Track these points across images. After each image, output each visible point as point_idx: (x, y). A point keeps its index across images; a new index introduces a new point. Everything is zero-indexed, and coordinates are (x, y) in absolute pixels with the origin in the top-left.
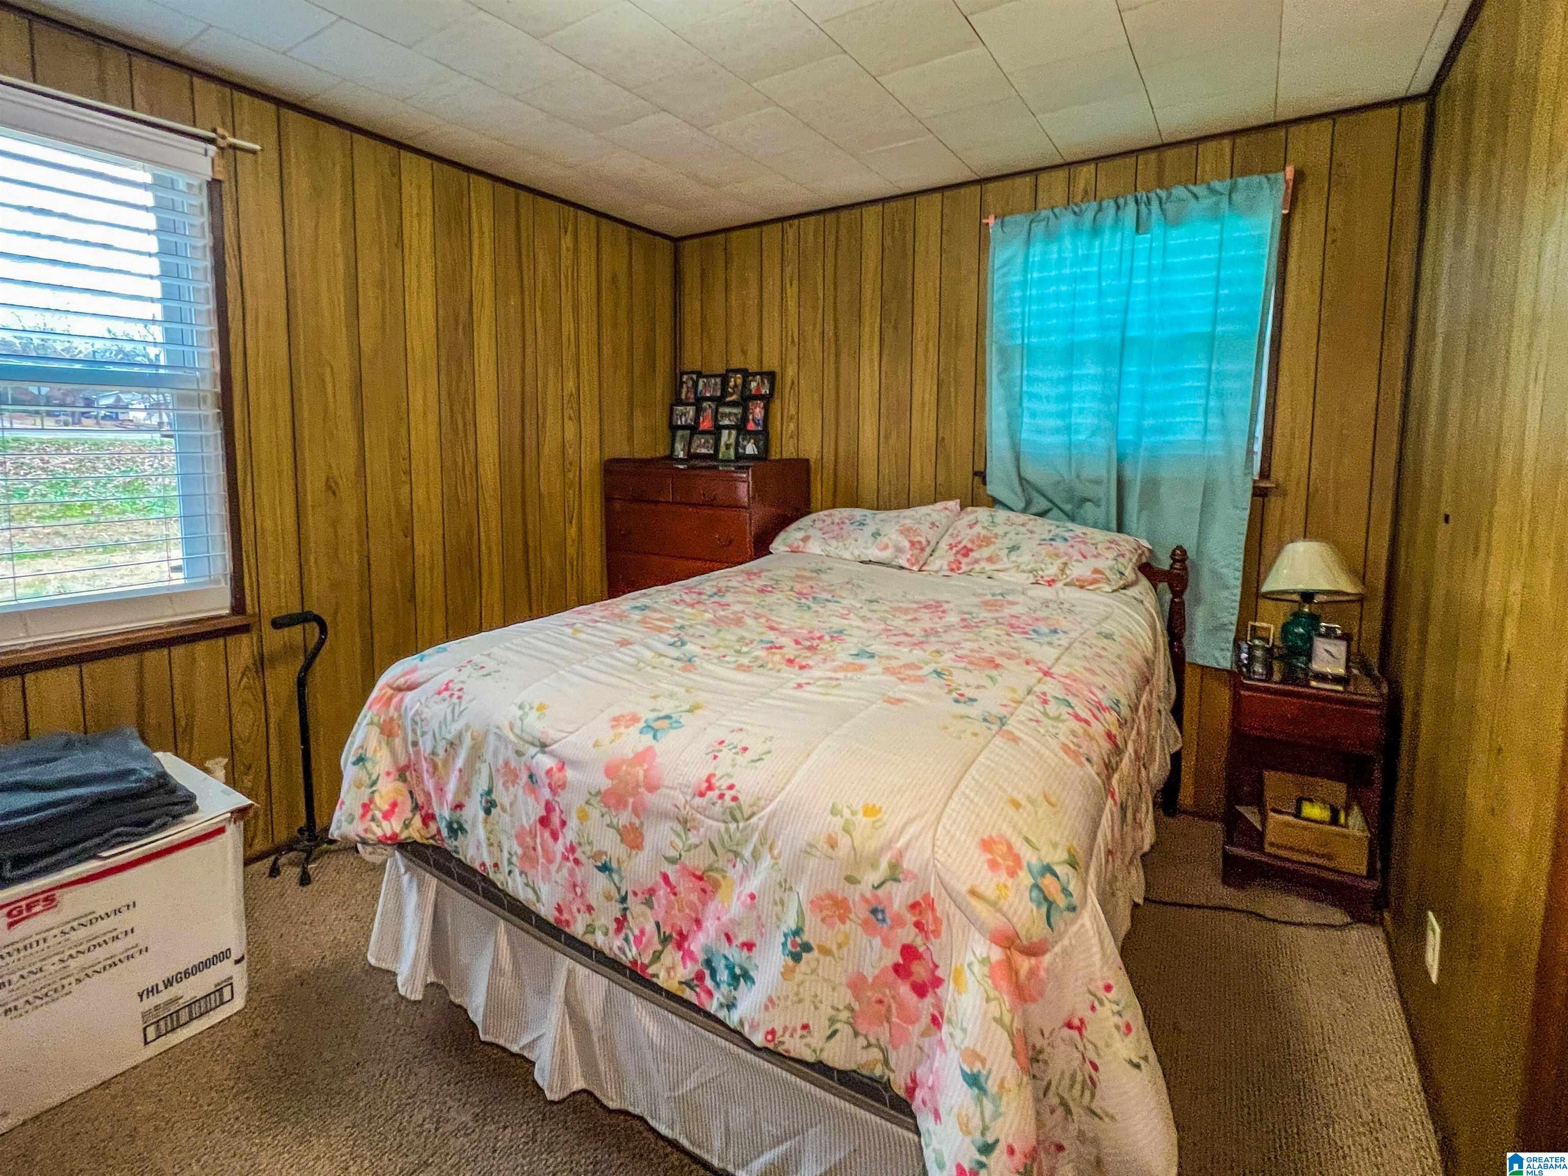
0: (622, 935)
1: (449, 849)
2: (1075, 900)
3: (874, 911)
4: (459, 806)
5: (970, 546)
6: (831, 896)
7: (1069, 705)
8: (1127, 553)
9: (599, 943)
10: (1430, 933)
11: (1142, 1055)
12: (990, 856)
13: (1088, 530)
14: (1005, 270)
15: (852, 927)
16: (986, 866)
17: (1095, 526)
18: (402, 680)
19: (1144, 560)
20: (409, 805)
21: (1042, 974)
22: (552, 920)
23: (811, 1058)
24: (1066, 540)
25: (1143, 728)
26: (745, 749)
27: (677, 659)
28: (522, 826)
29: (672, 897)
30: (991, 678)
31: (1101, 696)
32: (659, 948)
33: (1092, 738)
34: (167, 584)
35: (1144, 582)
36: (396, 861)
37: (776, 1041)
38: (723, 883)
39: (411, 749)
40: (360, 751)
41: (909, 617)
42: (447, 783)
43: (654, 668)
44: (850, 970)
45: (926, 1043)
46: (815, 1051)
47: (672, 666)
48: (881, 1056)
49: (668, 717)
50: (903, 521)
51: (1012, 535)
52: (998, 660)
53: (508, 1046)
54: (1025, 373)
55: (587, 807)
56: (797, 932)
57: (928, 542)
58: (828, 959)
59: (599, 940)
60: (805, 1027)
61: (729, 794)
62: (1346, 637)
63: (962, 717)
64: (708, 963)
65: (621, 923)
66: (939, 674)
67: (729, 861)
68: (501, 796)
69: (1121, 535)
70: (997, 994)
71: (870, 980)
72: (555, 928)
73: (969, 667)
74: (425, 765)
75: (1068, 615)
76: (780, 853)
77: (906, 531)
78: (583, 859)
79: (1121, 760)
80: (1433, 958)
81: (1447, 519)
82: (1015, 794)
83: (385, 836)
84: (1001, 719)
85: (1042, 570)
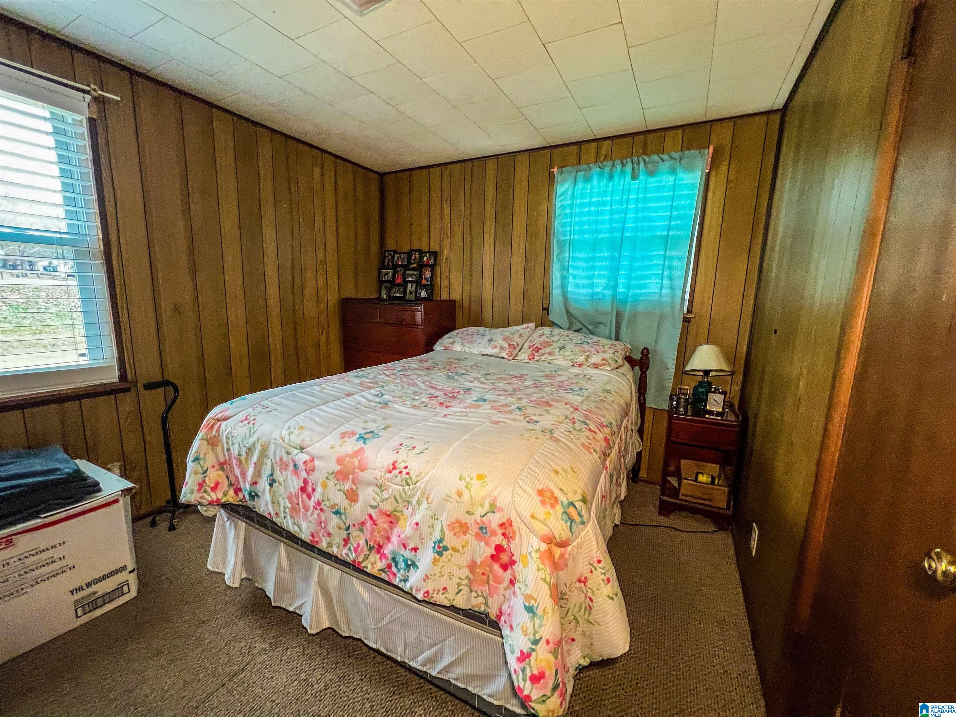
0: (348, 547)
1: (250, 506)
2: (585, 519)
3: (481, 529)
4: (255, 483)
5: (539, 346)
6: (458, 522)
7: (586, 424)
8: (620, 351)
9: (335, 552)
10: (754, 534)
11: (615, 593)
12: (542, 498)
13: (600, 339)
14: (562, 198)
15: (470, 537)
16: (540, 504)
17: (604, 337)
18: (220, 415)
19: (628, 354)
20: (226, 483)
21: (567, 556)
22: (308, 541)
23: (448, 605)
24: (589, 343)
25: (623, 437)
26: (414, 448)
27: (379, 403)
28: (291, 493)
29: (374, 526)
30: (546, 411)
31: (602, 419)
32: (368, 553)
33: (597, 440)
34: (76, 363)
35: (627, 365)
36: (221, 515)
37: (430, 596)
38: (401, 517)
39: (226, 453)
40: (196, 454)
41: (507, 382)
42: (248, 471)
43: (366, 407)
44: (469, 559)
45: (507, 593)
46: (450, 600)
47: (376, 406)
48: (484, 602)
49: (372, 432)
50: (504, 333)
51: (561, 341)
52: (551, 403)
53: (287, 608)
54: (571, 255)
55: (327, 481)
56: (441, 541)
57: (518, 345)
58: (457, 553)
59: (335, 550)
60: (445, 589)
61: (405, 471)
62: (724, 393)
63: (530, 430)
64: (394, 559)
65: (346, 541)
66: (519, 409)
67: (405, 506)
68: (278, 476)
69: (618, 342)
70: (543, 567)
71: (479, 563)
72: (311, 545)
73: (537, 406)
74: (234, 461)
75: (588, 382)
76: (432, 501)
77: (506, 339)
78: (325, 508)
79: (611, 452)
80: (754, 544)
81: (775, 332)
82: (556, 467)
83: (212, 500)
84: (551, 431)
85: (576, 359)
